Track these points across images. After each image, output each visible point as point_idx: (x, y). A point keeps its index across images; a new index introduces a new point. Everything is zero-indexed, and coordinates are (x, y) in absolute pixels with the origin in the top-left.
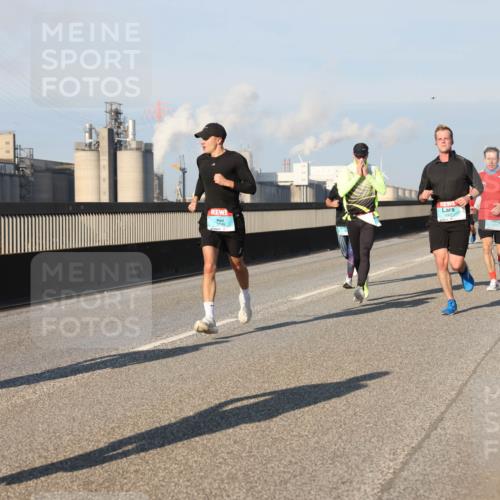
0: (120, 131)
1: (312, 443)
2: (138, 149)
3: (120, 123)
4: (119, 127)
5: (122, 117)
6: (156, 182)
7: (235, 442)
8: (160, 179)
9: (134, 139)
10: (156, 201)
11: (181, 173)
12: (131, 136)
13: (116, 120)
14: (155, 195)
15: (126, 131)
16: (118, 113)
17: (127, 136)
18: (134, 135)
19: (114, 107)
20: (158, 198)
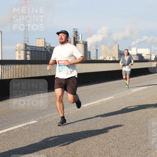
0: (77, 38)
1: (138, 137)
2: (83, 43)
3: (77, 35)
4: (77, 37)
5: (78, 33)
6: (88, 54)
7: (114, 136)
8: (90, 53)
9: (82, 40)
10: (88, 60)
11: (96, 51)
12: (80, 39)
13: (76, 34)
14: (88, 58)
15: (79, 38)
16: (77, 32)
17: (79, 39)
18: (82, 39)
19: (75, 30)
20: (89, 59)
